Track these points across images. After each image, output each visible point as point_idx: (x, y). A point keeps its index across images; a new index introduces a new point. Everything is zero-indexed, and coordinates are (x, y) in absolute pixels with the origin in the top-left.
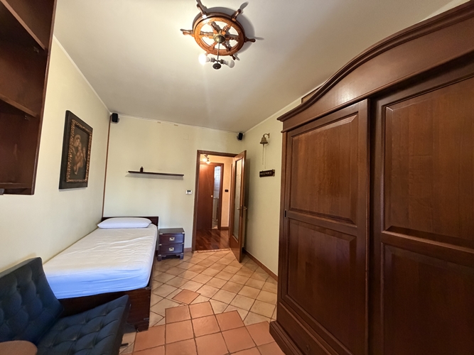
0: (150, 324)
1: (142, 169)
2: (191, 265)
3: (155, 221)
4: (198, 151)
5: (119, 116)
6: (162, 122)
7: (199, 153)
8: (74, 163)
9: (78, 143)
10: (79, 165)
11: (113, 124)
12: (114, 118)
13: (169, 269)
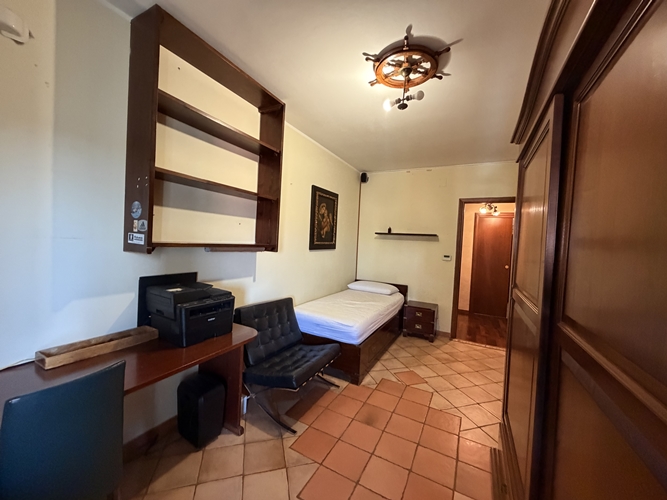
0: (363, 383)
1: (390, 230)
2: (439, 351)
3: (403, 289)
4: (460, 200)
5: (368, 175)
6: (412, 171)
7: (462, 203)
8: (321, 228)
9: (323, 210)
10: (325, 229)
11: (363, 185)
12: (364, 178)
13: (410, 347)
